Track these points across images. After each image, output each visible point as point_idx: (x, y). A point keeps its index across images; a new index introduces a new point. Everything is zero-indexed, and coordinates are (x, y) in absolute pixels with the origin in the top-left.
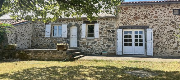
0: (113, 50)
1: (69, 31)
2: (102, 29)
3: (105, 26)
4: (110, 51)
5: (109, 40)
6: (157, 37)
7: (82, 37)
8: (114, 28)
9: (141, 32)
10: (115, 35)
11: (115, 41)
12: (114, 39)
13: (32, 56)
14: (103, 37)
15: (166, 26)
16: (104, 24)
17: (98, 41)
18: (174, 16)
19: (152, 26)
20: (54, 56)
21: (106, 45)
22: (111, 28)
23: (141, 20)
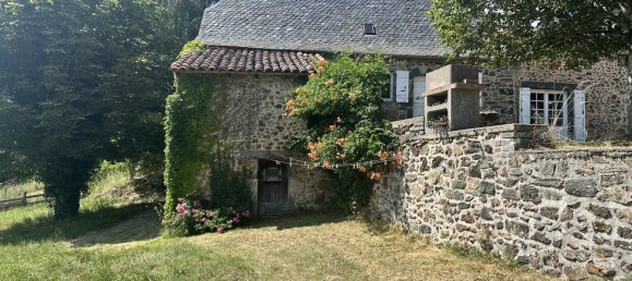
1: (411, 87)
3: (494, 80)
5: (502, 112)
6: (591, 107)
8: (511, 86)
9: (560, 97)
10: (514, 100)
11: (515, 113)
12: (512, 110)
14: (490, 103)
15: (606, 87)
16: (492, 74)
18: (618, 68)
19: (582, 85)
22: (506, 85)
23: (563, 72)
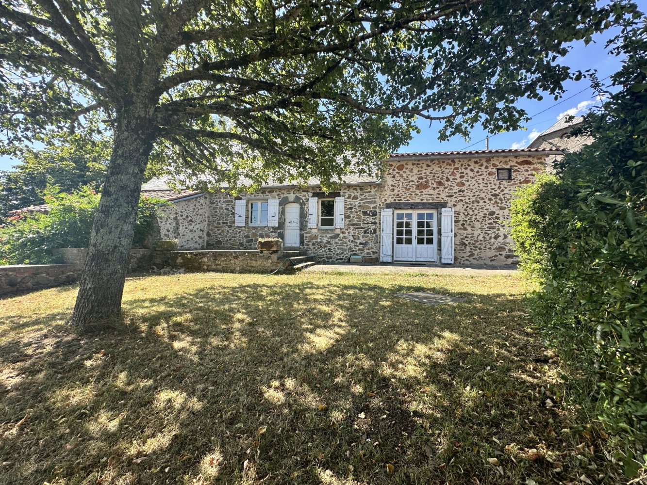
0: (373, 252)
1: (282, 213)
2: (351, 208)
3: (357, 203)
4: (368, 253)
5: (365, 232)
6: (463, 225)
7: (310, 226)
8: (375, 208)
9: (430, 216)
10: (377, 221)
11: (378, 233)
12: (375, 230)
13: (210, 263)
14: (354, 225)
15: (481, 204)
16: (355, 198)
17: (343, 233)
18: (498, 183)
19: (453, 203)
20: (254, 263)
21: (358, 241)
22: (369, 208)
23: (431, 192)
